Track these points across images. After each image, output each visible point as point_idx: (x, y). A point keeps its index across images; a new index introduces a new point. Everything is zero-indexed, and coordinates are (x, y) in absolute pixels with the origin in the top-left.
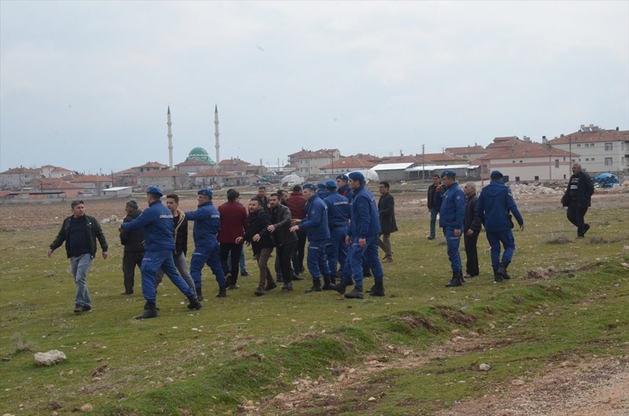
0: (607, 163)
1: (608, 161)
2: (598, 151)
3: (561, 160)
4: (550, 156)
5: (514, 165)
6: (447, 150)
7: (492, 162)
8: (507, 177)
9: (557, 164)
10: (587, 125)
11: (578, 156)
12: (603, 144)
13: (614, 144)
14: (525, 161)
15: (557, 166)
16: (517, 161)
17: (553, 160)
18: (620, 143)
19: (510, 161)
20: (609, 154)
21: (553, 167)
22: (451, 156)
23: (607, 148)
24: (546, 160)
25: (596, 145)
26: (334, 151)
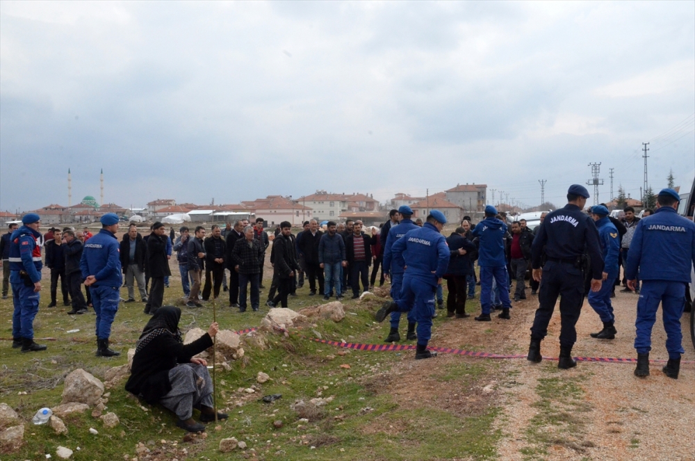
0: (331, 214)
1: (332, 213)
2: (326, 206)
3: (300, 211)
4: (293, 209)
5: (271, 214)
6: (243, 202)
7: (257, 211)
8: (266, 222)
9: (298, 214)
10: (320, 191)
11: (311, 209)
12: (329, 202)
13: (335, 202)
14: (278, 211)
15: (298, 215)
16: (273, 211)
17: (295, 211)
18: (338, 202)
19: (268, 211)
20: (332, 209)
21: (295, 216)
22: (243, 206)
23: (331, 205)
24: (291, 211)
25: (325, 202)
26: (171, 201)
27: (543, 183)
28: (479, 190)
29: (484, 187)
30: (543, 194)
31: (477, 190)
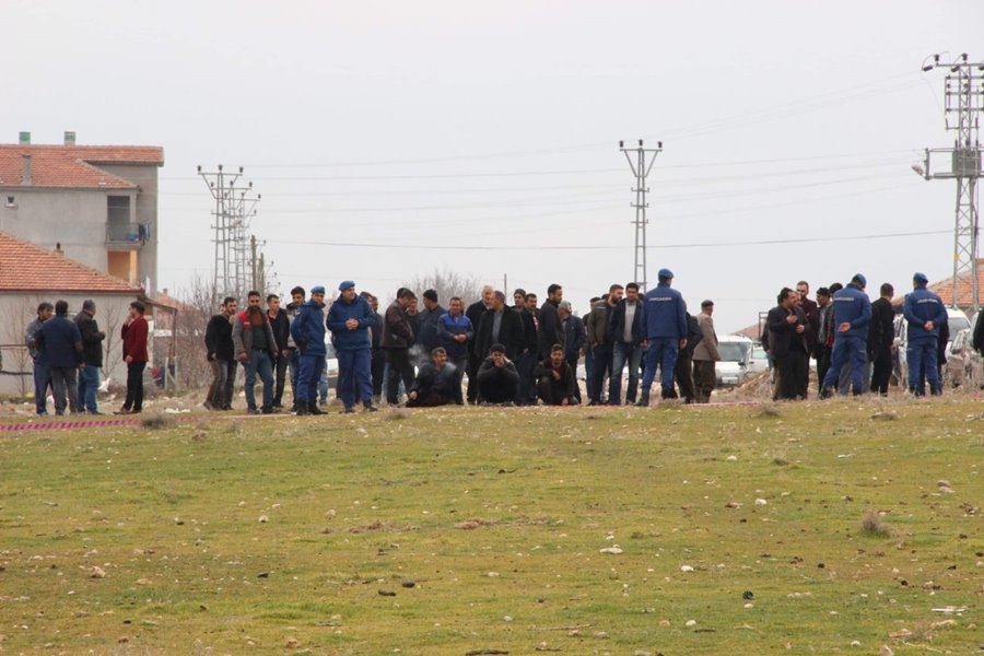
27: (640, 157)
28: (122, 181)
29: (146, 162)
30: (641, 224)
31: (106, 178)
